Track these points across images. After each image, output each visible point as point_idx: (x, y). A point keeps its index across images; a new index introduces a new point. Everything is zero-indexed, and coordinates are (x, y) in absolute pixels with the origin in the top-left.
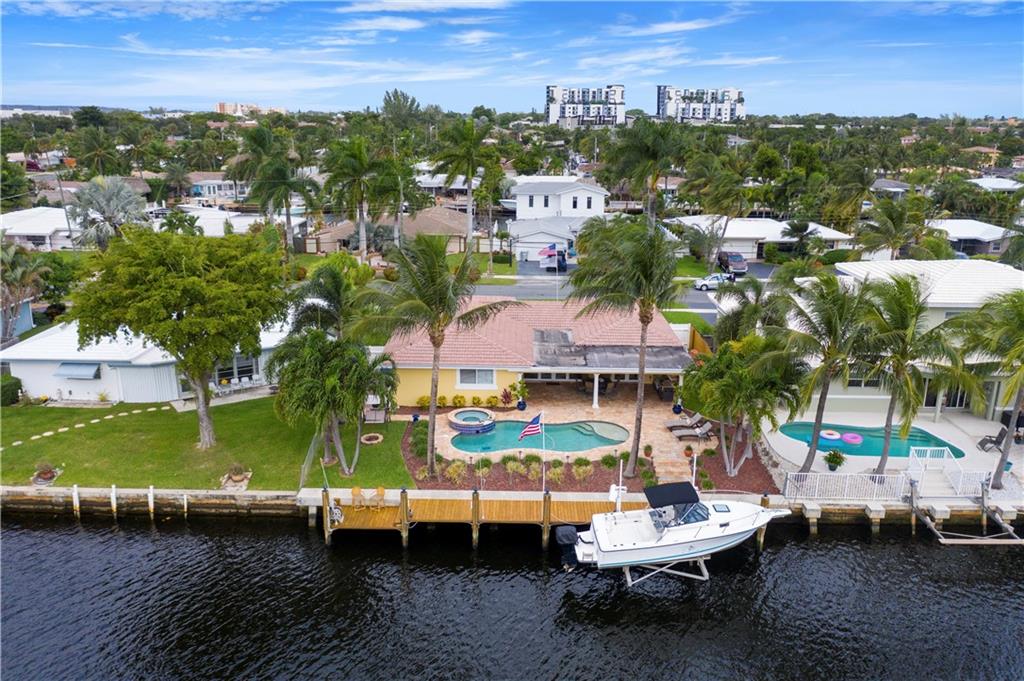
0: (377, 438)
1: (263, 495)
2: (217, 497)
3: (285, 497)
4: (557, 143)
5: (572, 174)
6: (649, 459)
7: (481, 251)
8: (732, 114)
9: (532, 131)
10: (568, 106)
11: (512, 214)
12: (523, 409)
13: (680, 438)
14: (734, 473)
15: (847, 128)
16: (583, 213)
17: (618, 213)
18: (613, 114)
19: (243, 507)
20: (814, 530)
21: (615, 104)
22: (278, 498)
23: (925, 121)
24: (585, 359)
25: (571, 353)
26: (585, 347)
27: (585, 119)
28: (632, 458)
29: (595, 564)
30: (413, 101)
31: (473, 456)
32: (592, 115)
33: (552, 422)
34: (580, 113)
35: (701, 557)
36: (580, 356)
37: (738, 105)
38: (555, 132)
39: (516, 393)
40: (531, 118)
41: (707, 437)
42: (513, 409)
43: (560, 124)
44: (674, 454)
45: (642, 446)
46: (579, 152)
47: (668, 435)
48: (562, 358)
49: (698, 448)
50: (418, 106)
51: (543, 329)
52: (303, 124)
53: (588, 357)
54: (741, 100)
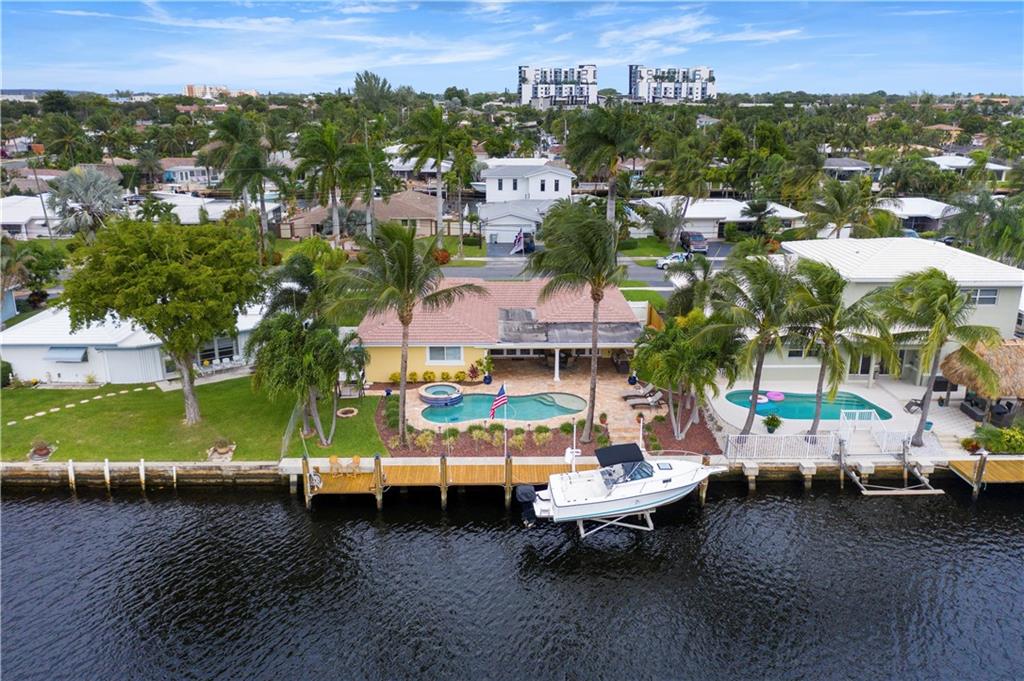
0: (353, 412)
1: (248, 465)
2: (204, 468)
3: (266, 467)
4: (530, 124)
5: (543, 156)
6: (604, 425)
7: (452, 234)
8: (703, 94)
9: (504, 112)
10: (540, 86)
11: (481, 196)
12: (489, 383)
13: (634, 406)
14: (681, 436)
15: (816, 107)
16: (551, 195)
17: (584, 196)
18: (585, 94)
19: (228, 477)
20: (752, 486)
21: (587, 84)
22: (261, 467)
23: (893, 99)
24: (547, 335)
25: (534, 331)
26: (547, 324)
27: (558, 99)
28: (587, 425)
29: (552, 518)
30: (385, 82)
31: (441, 426)
32: (564, 95)
33: (516, 395)
34: (552, 93)
35: (647, 510)
36: (542, 333)
37: (710, 84)
38: (527, 113)
39: (482, 368)
40: (503, 98)
41: (658, 406)
42: (480, 383)
43: (533, 104)
44: (627, 422)
45: (597, 414)
46: (550, 132)
47: (623, 404)
48: (525, 335)
49: (650, 415)
50: (390, 87)
51: (508, 308)
52: (273, 107)
53: (550, 333)
54: (712, 79)
